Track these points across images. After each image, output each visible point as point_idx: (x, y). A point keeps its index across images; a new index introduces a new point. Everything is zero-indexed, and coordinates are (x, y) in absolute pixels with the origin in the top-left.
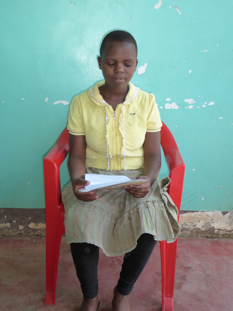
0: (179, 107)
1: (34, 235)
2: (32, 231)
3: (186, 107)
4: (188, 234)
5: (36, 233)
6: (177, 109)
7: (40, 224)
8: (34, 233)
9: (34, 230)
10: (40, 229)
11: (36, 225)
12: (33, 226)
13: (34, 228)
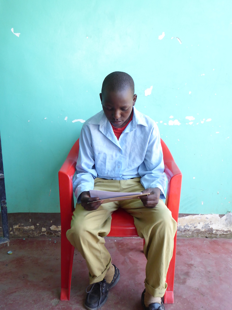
1: (55, 236)
2: (53, 233)
3: (187, 124)
4: (190, 234)
5: (57, 234)
6: (179, 125)
7: (59, 226)
10: (59, 231)
12: (54, 228)
13: (55, 230)
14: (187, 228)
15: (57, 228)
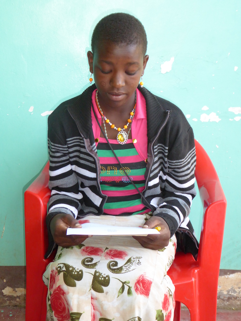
0: (220, 119)
1: (10, 306)
2: (7, 300)
3: (230, 120)
4: (238, 305)
5: (14, 302)
6: (217, 122)
7: (19, 289)
8: (10, 303)
9: (11, 298)
10: (18, 297)
11: (14, 290)
12: (10, 292)
13: (10, 294)
14: (233, 294)
15: (14, 292)
